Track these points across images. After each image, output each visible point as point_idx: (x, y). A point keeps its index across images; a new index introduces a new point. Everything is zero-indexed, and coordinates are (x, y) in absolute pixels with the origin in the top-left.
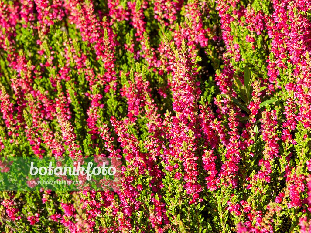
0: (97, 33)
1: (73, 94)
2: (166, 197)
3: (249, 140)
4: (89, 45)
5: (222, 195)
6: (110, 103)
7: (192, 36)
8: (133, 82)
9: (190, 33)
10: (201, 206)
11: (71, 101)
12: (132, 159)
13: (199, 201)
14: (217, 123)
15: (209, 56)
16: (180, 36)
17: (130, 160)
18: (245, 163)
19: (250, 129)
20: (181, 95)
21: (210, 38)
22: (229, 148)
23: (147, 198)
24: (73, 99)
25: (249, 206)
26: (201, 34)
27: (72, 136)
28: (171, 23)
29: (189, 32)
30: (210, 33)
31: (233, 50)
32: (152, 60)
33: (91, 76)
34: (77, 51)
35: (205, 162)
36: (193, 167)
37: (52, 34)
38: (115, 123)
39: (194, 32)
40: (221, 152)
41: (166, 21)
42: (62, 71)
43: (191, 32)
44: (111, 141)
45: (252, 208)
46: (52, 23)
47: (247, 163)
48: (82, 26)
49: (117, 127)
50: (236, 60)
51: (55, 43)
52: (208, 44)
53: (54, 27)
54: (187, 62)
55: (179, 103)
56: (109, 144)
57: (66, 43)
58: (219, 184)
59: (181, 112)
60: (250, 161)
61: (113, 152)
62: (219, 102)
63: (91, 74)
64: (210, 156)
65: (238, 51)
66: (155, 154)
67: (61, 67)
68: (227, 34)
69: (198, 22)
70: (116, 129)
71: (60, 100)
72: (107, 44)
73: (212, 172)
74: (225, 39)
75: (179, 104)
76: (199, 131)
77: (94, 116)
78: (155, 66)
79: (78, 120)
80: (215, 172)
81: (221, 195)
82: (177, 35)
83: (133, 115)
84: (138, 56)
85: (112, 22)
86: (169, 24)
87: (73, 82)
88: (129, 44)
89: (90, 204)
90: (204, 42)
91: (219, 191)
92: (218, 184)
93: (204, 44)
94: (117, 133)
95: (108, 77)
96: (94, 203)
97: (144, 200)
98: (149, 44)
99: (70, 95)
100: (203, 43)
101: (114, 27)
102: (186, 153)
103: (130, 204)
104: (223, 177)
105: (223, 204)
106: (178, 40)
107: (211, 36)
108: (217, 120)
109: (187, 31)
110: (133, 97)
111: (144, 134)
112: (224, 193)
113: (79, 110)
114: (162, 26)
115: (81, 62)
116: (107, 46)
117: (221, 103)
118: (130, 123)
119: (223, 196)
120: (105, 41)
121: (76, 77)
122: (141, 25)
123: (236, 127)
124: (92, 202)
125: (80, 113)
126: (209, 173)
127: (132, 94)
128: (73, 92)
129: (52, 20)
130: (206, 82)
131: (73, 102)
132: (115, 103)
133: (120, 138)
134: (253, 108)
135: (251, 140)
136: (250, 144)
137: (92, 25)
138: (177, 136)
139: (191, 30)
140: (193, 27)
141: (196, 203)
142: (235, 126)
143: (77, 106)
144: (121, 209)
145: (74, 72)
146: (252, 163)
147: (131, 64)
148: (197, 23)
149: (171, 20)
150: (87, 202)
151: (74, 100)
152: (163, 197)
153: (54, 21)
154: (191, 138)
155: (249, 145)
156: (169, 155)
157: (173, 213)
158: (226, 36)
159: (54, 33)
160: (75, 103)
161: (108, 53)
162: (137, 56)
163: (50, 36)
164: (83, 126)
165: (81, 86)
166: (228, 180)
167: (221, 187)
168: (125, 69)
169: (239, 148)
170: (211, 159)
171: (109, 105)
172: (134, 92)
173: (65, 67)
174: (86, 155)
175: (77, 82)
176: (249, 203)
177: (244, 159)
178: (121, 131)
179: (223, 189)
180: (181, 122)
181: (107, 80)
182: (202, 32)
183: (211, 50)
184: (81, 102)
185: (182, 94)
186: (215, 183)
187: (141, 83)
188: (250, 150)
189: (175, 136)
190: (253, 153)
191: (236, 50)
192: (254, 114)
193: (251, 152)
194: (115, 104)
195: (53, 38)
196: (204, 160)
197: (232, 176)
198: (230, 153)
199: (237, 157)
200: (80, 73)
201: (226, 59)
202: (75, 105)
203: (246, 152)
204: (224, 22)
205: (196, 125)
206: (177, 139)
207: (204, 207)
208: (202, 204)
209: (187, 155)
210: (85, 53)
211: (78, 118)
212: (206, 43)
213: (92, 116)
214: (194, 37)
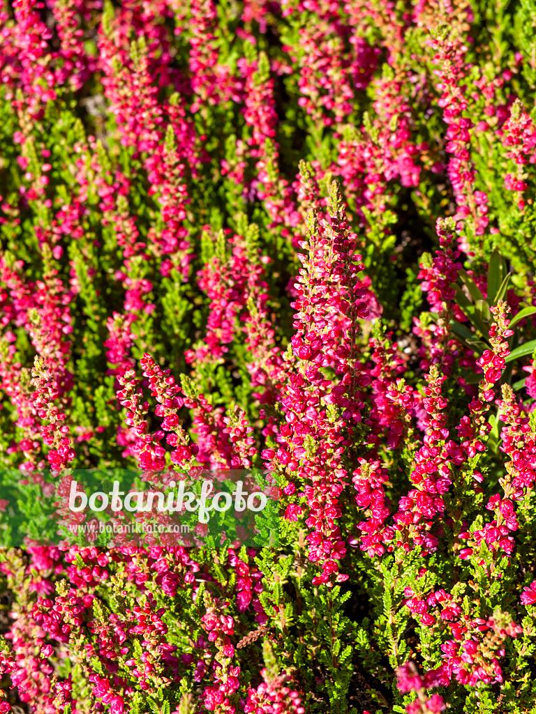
0: (154, 133)
1: (85, 273)
2: (261, 558)
3: (475, 441)
4: (137, 156)
5: (395, 569)
6: (170, 302)
7: (378, 162)
8: (224, 261)
9: (372, 155)
10: (342, 593)
11: (79, 289)
12: (188, 461)
13: (338, 580)
14: (404, 390)
15: (421, 208)
16: (353, 155)
17: (184, 461)
18: (460, 494)
19: (478, 416)
20: (312, 320)
21: (427, 167)
22: (421, 458)
23: (218, 555)
24: (83, 285)
25: (454, 606)
26: (405, 155)
27: (46, 391)
28: (338, 119)
29: (371, 151)
30: (428, 155)
31: (472, 206)
32: (280, 209)
33: (130, 235)
34: (104, 170)
35: (359, 486)
36: (328, 498)
37: (52, 121)
38: (152, 372)
39: (382, 151)
40: (409, 460)
41: (327, 113)
42: (65, 214)
43: (376, 153)
44: (142, 411)
45: (462, 610)
46: (51, 94)
47: (465, 495)
48: (123, 111)
49: (155, 380)
50: (477, 230)
51: (58, 143)
52: (420, 181)
53: (57, 105)
54: (338, 240)
55: (309, 338)
56: (136, 417)
57: (81, 146)
58: (390, 541)
59: (310, 359)
60: (472, 492)
61: (144, 437)
62: (424, 329)
63: (128, 231)
64: (372, 474)
65: (485, 209)
66: (248, 451)
67: (64, 204)
68: (460, 166)
69: (393, 128)
70: (153, 386)
71: (47, 288)
72: (173, 163)
73: (374, 514)
74: (454, 179)
75: (307, 341)
76: (357, 408)
77: (124, 334)
78: (287, 224)
79: (91, 336)
80: (382, 514)
81: (393, 569)
82: (347, 154)
83: (219, 340)
84: (253, 192)
85: (196, 105)
86: (334, 122)
87: (89, 240)
88: (233, 162)
89: (83, 554)
90: (411, 175)
91: (390, 557)
92: (388, 542)
93: (411, 180)
94: (156, 395)
95: (168, 241)
96: (94, 553)
97: (212, 558)
98: (274, 169)
99: (77, 274)
100: (409, 176)
101: (202, 118)
102: (312, 464)
103: (173, 567)
104: (400, 527)
105: (396, 592)
106: (346, 165)
107: (428, 162)
108: (405, 384)
109: (367, 150)
110: (221, 297)
111: (245, 385)
112: (400, 565)
113: (96, 313)
114: (316, 125)
115: (113, 197)
116: (170, 166)
117: (429, 332)
118: (211, 358)
119: (397, 573)
120: (166, 155)
121: (97, 228)
122: (263, 119)
123: (441, 411)
124: (88, 550)
125: (97, 318)
126: (368, 513)
127: (219, 291)
128: (86, 268)
129: (53, 87)
130: (409, 271)
131: (85, 291)
132: (183, 307)
133: (162, 408)
134: (491, 365)
135: (478, 443)
136: (477, 451)
137: (144, 110)
138: (297, 418)
139: (376, 146)
140: (382, 141)
141: (329, 585)
142: (438, 407)
143: (93, 303)
144: (155, 575)
145: (95, 217)
146: (478, 496)
147: (235, 209)
148: (391, 132)
149: (339, 113)
150: (76, 550)
151: (87, 287)
152: (256, 559)
153: (58, 91)
154: (332, 425)
155: (472, 453)
156: (275, 461)
157: (276, 598)
158: (457, 172)
159: (57, 118)
160: (88, 295)
161: (173, 183)
162: (249, 191)
163: (47, 125)
164: (103, 351)
165: (109, 253)
166: (412, 535)
167: (396, 549)
168: (215, 223)
169: (449, 458)
170: (374, 482)
171: (166, 307)
172: (224, 285)
173: (73, 205)
174: (100, 424)
175: (99, 243)
176: (455, 597)
177: (460, 484)
178: (165, 391)
179: (399, 555)
180: (309, 384)
181: (167, 249)
182: (408, 151)
183: (426, 195)
184: (109, 291)
185: (317, 319)
186: (382, 539)
187: (244, 267)
188: (474, 466)
189: (292, 416)
190: (482, 474)
191: (478, 205)
192: (490, 380)
193: (477, 471)
194: (181, 307)
195: (54, 130)
196: (357, 483)
197: (424, 526)
198: (422, 472)
199: (443, 478)
200: (107, 223)
201: (443, 233)
202: (88, 300)
203: (466, 470)
204: (455, 137)
205: (351, 390)
206: (296, 424)
207: (348, 594)
208: (345, 587)
209: (313, 468)
210: (127, 174)
211: (92, 332)
212: (415, 177)
213: (118, 334)
214: (383, 164)
